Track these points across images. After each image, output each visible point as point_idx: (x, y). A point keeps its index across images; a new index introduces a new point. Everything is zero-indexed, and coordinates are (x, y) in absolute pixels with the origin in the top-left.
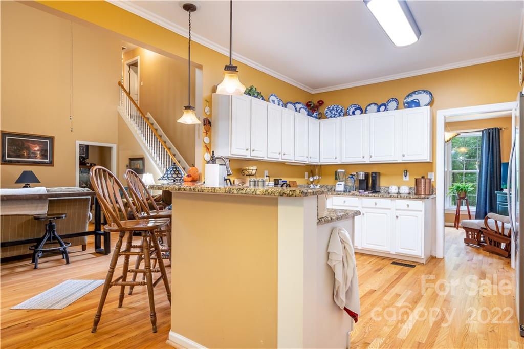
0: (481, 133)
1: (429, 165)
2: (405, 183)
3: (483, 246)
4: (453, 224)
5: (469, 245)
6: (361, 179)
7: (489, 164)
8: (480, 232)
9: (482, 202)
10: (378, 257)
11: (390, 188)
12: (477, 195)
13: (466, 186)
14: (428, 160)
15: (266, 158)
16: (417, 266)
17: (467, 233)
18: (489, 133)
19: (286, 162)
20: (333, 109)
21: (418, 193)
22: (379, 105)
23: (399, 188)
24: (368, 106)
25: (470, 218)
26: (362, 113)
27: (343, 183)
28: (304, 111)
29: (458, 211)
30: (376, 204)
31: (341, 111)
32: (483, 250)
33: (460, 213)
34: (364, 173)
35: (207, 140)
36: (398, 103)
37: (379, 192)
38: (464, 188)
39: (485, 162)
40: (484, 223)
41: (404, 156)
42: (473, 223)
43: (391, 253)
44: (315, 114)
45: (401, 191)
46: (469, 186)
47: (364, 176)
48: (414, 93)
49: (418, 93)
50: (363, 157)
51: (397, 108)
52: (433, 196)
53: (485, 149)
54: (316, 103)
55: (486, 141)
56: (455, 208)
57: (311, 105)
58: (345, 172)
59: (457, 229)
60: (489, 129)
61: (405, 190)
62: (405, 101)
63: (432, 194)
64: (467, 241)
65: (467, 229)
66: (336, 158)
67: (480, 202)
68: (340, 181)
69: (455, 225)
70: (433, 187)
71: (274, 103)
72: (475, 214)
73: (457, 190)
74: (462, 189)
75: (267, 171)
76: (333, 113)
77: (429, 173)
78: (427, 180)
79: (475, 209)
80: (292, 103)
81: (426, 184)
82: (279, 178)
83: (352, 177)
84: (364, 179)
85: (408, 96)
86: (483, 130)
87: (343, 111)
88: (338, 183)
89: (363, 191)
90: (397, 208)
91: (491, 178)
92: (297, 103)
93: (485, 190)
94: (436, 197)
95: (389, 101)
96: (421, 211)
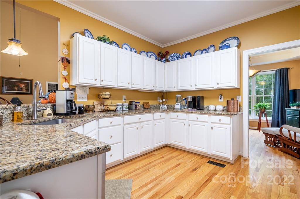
0: (275, 71)
1: (237, 91)
2: (220, 104)
3: (278, 147)
4: (257, 128)
5: (267, 145)
6: (190, 100)
7: (281, 91)
8: (276, 137)
9: (276, 114)
10: (199, 155)
11: (210, 106)
12: (272, 110)
13: (265, 105)
14: (236, 87)
15: (116, 86)
16: (227, 166)
17: (266, 136)
18: (281, 71)
19: (138, 90)
20: (174, 56)
21: (228, 110)
22: (202, 50)
23: (216, 107)
24: (195, 52)
25: (268, 127)
26: (191, 56)
27: (179, 104)
28: (153, 57)
29: (260, 120)
30: (197, 118)
31: (179, 57)
32: (278, 150)
33: (262, 121)
34: (191, 97)
35: (65, 73)
36: (215, 48)
37: (203, 109)
38: (264, 106)
39: (278, 90)
40: (279, 132)
41: (218, 84)
42: (270, 131)
43: (208, 154)
44: (163, 60)
45: (217, 109)
46: (267, 105)
47: (191, 98)
48: (226, 40)
49: (229, 40)
50: (191, 86)
51: (215, 51)
52: (240, 113)
53: (278, 82)
54: (164, 53)
55: (278, 76)
56: (258, 118)
57: (160, 54)
58: (181, 96)
59: (260, 131)
60: (281, 69)
61: (220, 107)
62: (220, 45)
63: (240, 111)
64: (266, 142)
65: (266, 134)
66: (174, 87)
67: (275, 114)
68: (178, 102)
69: (258, 128)
70: (240, 106)
71: (127, 50)
72: (271, 122)
73: (259, 107)
74: (262, 107)
75: (125, 96)
76: (174, 58)
77: (237, 96)
78: (235, 101)
79: (271, 119)
80: (145, 52)
81: (235, 104)
82: (132, 101)
83: (185, 100)
84: (191, 100)
85: (222, 43)
86: (276, 69)
87: (180, 57)
88: (177, 103)
89: (191, 109)
90: (212, 122)
91: (282, 99)
92: (149, 52)
93: (278, 107)
94: (242, 113)
95: (209, 47)
96: (230, 124)
